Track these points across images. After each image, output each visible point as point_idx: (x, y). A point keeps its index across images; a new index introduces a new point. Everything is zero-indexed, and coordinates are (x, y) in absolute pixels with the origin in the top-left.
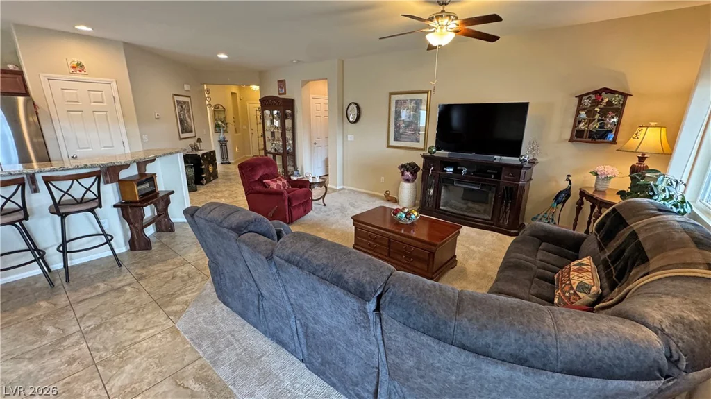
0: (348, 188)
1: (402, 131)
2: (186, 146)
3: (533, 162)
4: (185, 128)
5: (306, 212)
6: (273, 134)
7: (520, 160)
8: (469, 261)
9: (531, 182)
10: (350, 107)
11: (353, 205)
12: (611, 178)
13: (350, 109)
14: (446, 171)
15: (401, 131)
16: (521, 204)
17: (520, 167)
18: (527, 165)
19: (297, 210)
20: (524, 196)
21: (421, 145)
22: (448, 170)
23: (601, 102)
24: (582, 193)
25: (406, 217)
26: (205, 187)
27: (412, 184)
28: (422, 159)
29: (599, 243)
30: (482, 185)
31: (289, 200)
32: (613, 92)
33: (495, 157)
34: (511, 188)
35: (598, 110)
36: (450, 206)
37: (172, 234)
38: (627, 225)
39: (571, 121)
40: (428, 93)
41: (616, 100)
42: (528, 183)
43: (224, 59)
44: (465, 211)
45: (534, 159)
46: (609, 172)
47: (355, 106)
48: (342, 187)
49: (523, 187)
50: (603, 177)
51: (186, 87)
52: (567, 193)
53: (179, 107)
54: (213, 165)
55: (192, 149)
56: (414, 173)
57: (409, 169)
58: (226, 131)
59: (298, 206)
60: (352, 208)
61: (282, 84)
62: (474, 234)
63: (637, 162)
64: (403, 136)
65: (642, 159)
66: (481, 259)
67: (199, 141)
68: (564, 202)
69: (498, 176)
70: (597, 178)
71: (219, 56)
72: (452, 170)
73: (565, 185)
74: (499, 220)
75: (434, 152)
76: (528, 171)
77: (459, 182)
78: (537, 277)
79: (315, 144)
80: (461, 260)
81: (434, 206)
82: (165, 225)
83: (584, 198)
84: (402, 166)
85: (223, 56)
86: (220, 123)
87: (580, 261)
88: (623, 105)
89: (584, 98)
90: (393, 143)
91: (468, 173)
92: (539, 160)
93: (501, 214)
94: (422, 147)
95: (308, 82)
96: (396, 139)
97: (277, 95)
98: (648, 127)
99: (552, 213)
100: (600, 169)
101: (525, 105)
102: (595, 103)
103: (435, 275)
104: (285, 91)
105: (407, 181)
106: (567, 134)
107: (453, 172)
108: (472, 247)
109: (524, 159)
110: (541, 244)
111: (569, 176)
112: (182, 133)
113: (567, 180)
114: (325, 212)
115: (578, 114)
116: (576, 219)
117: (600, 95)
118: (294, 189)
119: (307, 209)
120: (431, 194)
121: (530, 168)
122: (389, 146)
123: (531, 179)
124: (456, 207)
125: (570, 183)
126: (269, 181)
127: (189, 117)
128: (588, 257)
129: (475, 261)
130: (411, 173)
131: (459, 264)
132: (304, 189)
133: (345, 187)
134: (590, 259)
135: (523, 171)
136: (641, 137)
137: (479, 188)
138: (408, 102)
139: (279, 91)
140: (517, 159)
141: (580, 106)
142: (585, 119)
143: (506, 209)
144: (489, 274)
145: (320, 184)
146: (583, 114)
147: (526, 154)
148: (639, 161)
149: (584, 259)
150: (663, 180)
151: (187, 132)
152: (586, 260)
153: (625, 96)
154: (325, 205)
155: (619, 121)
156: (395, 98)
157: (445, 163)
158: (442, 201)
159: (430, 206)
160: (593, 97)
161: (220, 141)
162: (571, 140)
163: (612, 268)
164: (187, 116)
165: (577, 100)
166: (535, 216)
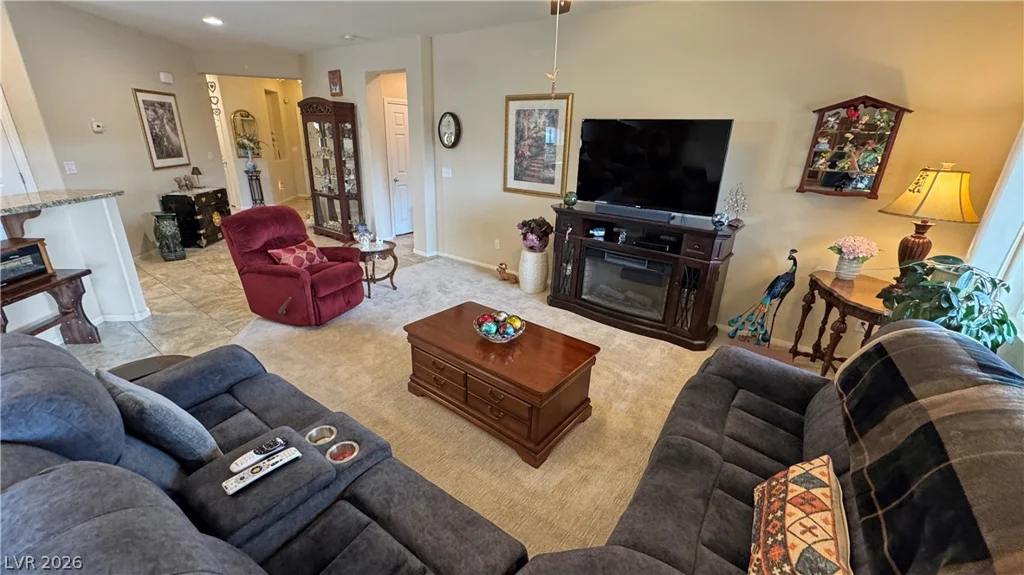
0: (446, 255)
1: (528, 162)
2: (166, 181)
3: (734, 226)
4: (164, 148)
5: (351, 305)
6: (326, 162)
7: (714, 223)
8: (615, 405)
9: (732, 258)
10: (445, 120)
11: (443, 289)
12: (864, 259)
13: (443, 123)
14: (593, 235)
15: (525, 164)
16: (711, 297)
17: (713, 235)
18: (725, 230)
19: (329, 302)
20: (718, 283)
21: (555, 189)
22: (596, 233)
23: (857, 121)
24: (814, 284)
25: (497, 330)
26: (203, 251)
27: (540, 254)
28: (554, 215)
29: (846, 420)
30: (649, 262)
31: (312, 287)
32: (877, 104)
33: (673, 214)
34: (697, 271)
35: (850, 136)
36: (599, 295)
37: (93, 347)
38: (913, 399)
39: (803, 155)
40: (567, 98)
41: (881, 117)
42: (725, 262)
43: (216, 28)
44: (620, 304)
45: (737, 220)
46: (862, 248)
47: (451, 119)
48: (434, 253)
49: (716, 268)
50: (851, 257)
51: (163, 77)
52: (788, 280)
53: (150, 112)
54: (221, 213)
55: (180, 187)
56: (543, 237)
57: (536, 229)
58: (258, 155)
59: (334, 295)
60: (439, 294)
61: (335, 76)
62: (631, 347)
63: (913, 233)
64: (528, 172)
65: (921, 229)
66: (636, 400)
67: (196, 171)
68: (782, 296)
69: (676, 247)
70: (841, 259)
71: (206, 20)
72: (602, 233)
73: (786, 266)
74: (675, 323)
75: (574, 203)
76: (726, 242)
77: (612, 255)
78: (721, 487)
79: (396, 181)
80: (601, 402)
81: (573, 293)
82: (80, 332)
83: (816, 292)
84: (524, 224)
85: (213, 21)
86: (246, 141)
87: (807, 466)
88: (894, 130)
89: (826, 114)
90: (512, 183)
91: (628, 240)
92: (746, 219)
93: (680, 312)
94: (559, 193)
95: (378, 75)
96: (517, 177)
97: (329, 98)
98: (938, 171)
99: (761, 315)
100: (847, 242)
101: (726, 125)
102: (846, 124)
103: (542, 445)
104: (341, 89)
105: (532, 249)
106: (796, 179)
107: (605, 237)
108: (626, 374)
109: (719, 222)
110: (736, 393)
111: (794, 251)
112: (158, 158)
113: (790, 258)
114: (392, 301)
115: (815, 142)
116: (802, 326)
117: (856, 109)
118: (330, 263)
119: (352, 300)
120: (568, 272)
121: (729, 236)
122: (506, 189)
123: (731, 254)
124: (608, 297)
125: (795, 264)
126: (280, 251)
127: (174, 129)
128: (825, 458)
129: (623, 406)
130: (538, 236)
131: (595, 413)
132: (349, 264)
133: (440, 254)
134: (827, 465)
135: (718, 241)
136: (924, 190)
137: (645, 268)
138: (536, 114)
139: (331, 89)
140: (710, 218)
141: (820, 129)
142: (825, 152)
143: (686, 304)
144: (645, 433)
145: (384, 254)
146: (824, 145)
147: (724, 210)
148: (917, 233)
149: (817, 462)
150: (970, 279)
151: (169, 156)
152: (820, 467)
153: (899, 112)
154: (395, 288)
155: (885, 158)
156: (514, 106)
157: (592, 222)
158: (585, 285)
159: (567, 293)
160: (843, 112)
161: (247, 172)
162: (800, 190)
163: (880, 512)
164: (167, 127)
165: (815, 117)
166: (734, 317)
